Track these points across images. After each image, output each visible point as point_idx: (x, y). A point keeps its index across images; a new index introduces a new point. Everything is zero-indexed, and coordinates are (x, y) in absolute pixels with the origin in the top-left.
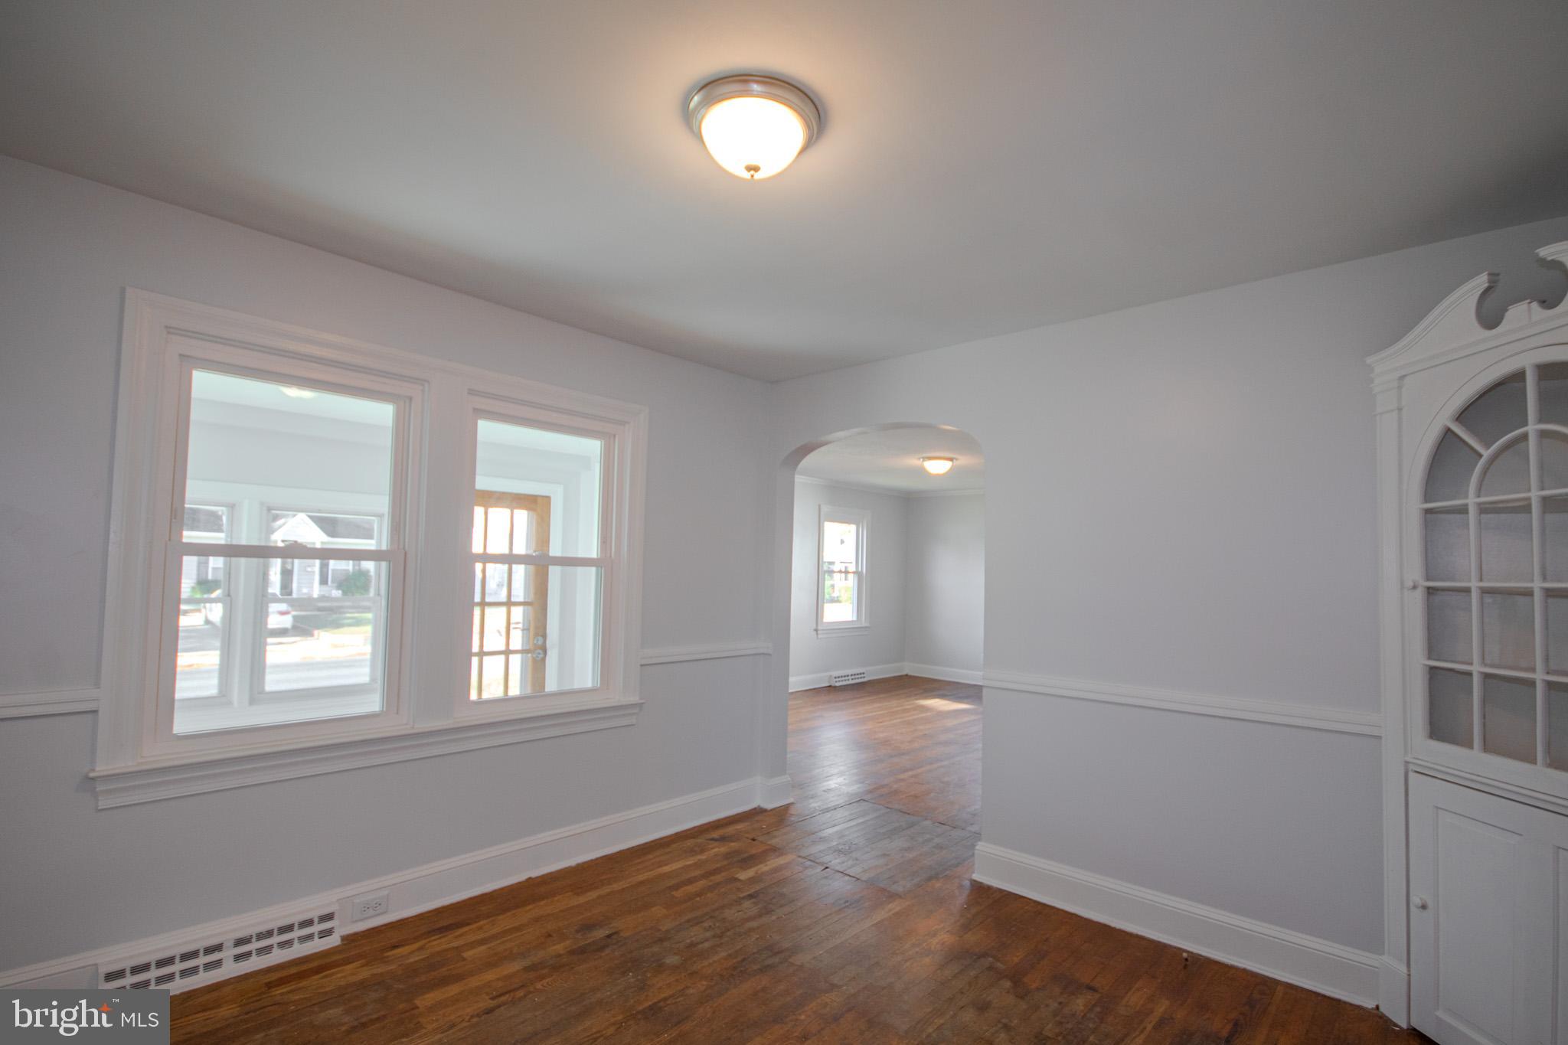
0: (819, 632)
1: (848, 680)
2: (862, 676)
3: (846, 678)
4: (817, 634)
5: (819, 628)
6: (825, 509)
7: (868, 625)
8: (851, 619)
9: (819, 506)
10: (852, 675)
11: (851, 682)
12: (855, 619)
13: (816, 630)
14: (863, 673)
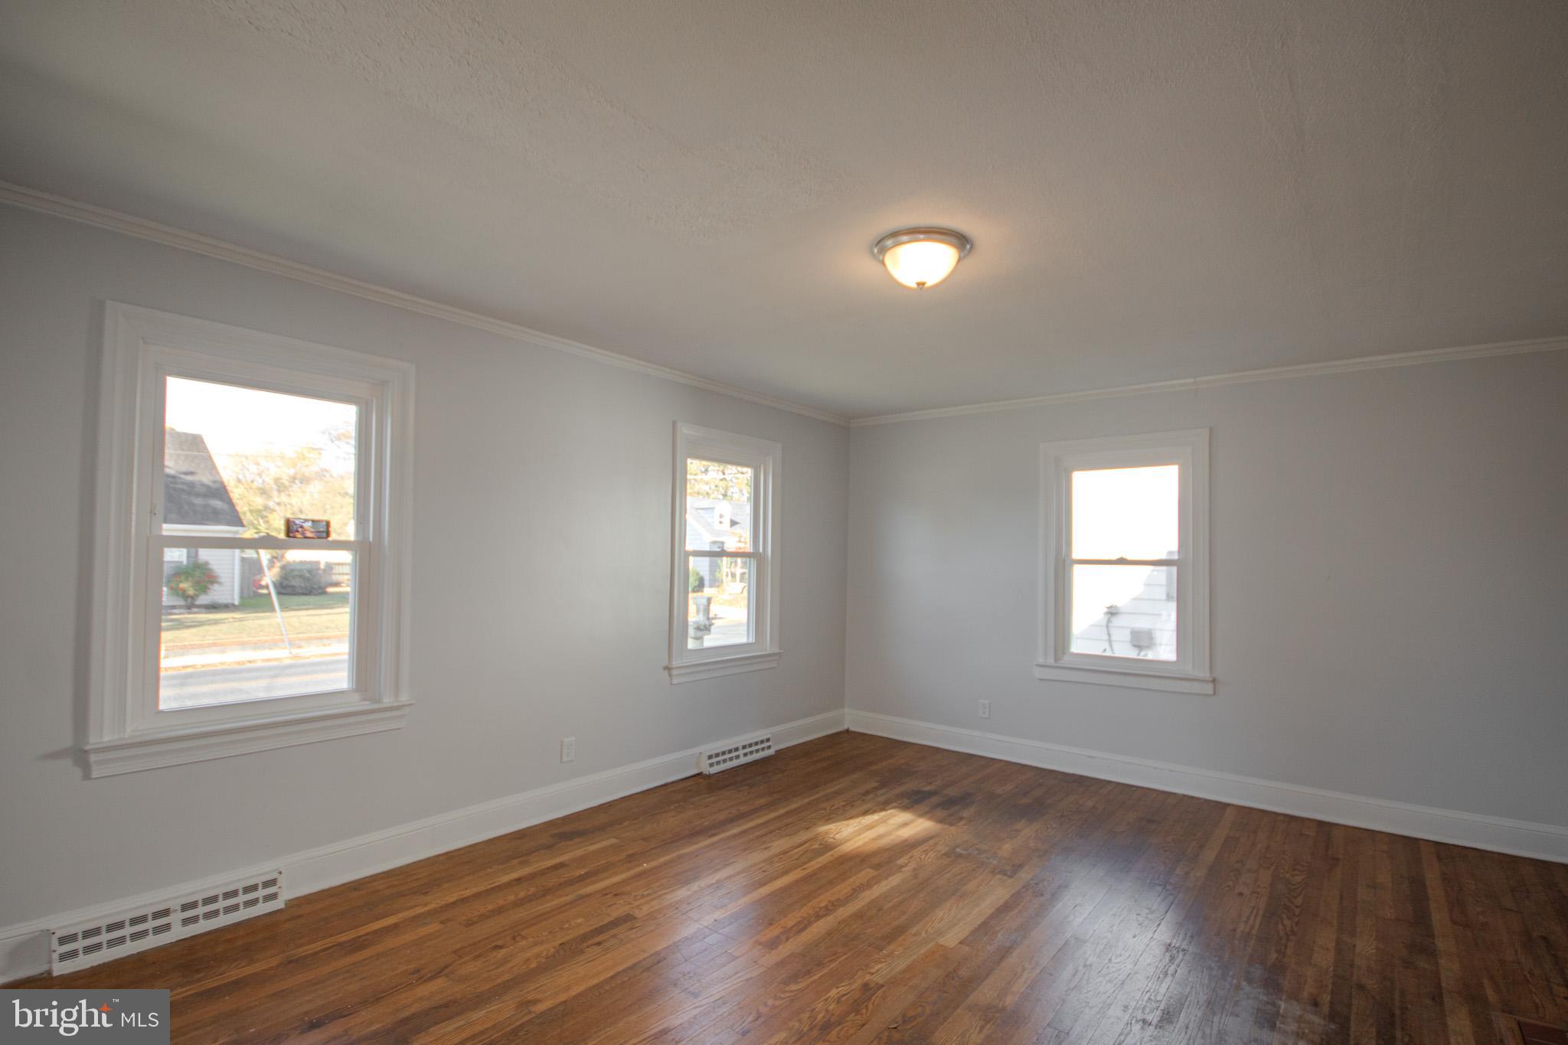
0: (674, 672)
1: (738, 757)
2: (765, 745)
3: (734, 754)
4: (670, 675)
5: (675, 664)
6: (685, 430)
7: (776, 650)
8: (744, 640)
9: (674, 423)
10: (744, 747)
11: (743, 760)
12: (752, 640)
13: (668, 668)
14: (768, 740)
